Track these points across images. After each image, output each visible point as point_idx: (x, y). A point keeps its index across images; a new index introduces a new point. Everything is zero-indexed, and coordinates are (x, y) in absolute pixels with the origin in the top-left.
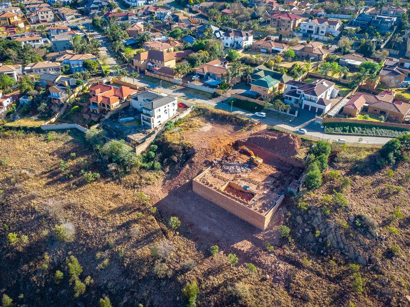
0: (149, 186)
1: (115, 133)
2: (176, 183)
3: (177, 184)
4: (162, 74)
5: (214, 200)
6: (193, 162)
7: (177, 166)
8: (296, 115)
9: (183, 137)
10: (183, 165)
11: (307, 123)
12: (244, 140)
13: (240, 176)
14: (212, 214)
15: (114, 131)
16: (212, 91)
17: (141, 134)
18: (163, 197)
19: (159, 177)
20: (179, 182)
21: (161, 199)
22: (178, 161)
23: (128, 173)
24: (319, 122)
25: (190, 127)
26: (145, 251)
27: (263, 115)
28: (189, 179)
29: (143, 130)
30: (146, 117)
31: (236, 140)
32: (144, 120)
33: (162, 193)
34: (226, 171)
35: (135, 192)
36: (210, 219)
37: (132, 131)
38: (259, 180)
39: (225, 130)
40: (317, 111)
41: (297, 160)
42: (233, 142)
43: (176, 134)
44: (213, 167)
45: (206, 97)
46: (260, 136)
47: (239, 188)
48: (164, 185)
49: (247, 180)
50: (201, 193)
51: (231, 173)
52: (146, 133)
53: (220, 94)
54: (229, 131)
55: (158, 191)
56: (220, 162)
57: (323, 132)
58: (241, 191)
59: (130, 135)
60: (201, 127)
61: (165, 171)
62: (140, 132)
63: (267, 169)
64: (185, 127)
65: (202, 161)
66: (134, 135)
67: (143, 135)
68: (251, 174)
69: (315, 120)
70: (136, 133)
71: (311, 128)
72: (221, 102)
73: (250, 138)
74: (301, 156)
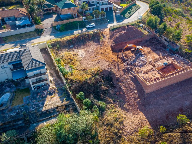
0: (124, 122)
1: (21, 122)
2: (132, 100)
3: (135, 100)
5: (164, 85)
6: (118, 79)
7: (110, 91)
8: (105, 17)
9: (83, 70)
10: (113, 86)
11: (114, 17)
12: (114, 44)
13: (150, 62)
14: (174, 93)
15: (15, 121)
16: (32, 29)
17: (49, 97)
18: (144, 117)
19: (116, 109)
20: (133, 97)
21: (146, 119)
22: (107, 86)
23: (96, 135)
24: (118, 14)
25: (71, 60)
27: (94, 25)
28: (135, 90)
29: (46, 92)
30: (34, 79)
31: (110, 47)
32: (33, 83)
33: (139, 116)
34: (142, 66)
35: (126, 138)
36: (177, 97)
37: (35, 103)
38: (157, 57)
39: (92, 46)
40: (109, 10)
41: (147, 35)
42: (111, 49)
43: (75, 72)
44: (131, 70)
45: (34, 36)
46: (117, 35)
47: (162, 67)
48: (127, 110)
49: (156, 61)
50: (153, 89)
51: (145, 64)
52: (53, 93)
53: (42, 29)
54: (96, 45)
55: (133, 118)
56: (128, 64)
57: (126, 18)
58: (164, 68)
59: (42, 107)
60: (76, 55)
61: (111, 102)
62: (46, 97)
63: (146, 50)
64: (68, 63)
65: (122, 73)
66: (45, 104)
67: (53, 96)
68: (149, 57)
69: (116, 14)
70: (44, 101)
71: (119, 19)
72: (51, 33)
73: (114, 41)
74: (146, 33)
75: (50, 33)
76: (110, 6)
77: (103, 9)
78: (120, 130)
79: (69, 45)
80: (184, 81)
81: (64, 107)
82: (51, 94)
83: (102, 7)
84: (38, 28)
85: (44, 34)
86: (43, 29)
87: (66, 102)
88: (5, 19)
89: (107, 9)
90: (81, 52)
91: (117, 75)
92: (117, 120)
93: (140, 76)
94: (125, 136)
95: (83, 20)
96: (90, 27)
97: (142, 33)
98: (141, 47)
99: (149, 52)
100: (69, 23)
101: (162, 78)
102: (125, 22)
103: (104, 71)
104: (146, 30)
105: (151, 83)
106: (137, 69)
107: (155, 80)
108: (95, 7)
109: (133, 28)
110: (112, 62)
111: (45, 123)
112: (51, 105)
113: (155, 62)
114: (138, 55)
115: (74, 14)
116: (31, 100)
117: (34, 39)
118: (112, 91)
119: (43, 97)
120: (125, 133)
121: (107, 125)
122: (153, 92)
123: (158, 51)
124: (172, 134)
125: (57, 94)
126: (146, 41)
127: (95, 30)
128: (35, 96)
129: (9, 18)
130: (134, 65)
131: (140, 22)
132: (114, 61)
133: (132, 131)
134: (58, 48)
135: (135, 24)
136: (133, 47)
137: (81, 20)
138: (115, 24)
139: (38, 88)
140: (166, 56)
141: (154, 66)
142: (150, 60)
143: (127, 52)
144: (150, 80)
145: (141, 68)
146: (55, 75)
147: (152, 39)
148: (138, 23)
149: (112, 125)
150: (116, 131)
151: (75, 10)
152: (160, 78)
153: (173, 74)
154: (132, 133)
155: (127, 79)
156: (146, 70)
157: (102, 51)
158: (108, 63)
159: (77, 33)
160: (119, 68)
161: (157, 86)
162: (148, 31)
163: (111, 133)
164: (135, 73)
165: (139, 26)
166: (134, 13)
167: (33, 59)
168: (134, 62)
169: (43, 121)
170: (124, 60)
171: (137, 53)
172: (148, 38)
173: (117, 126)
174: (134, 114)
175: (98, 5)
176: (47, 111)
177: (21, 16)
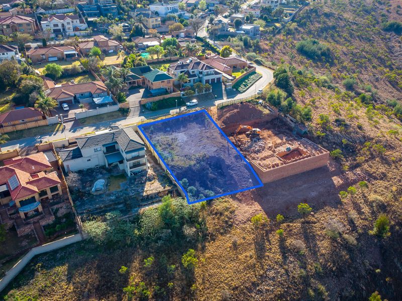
0: (236, 212)
1: (121, 206)
4: (16, 122)
5: (286, 174)
6: (228, 166)
8: (211, 91)
10: (222, 175)
11: (224, 92)
12: (223, 126)
13: (270, 147)
14: (299, 183)
15: (115, 204)
16: (115, 108)
17: (148, 183)
18: (260, 207)
19: (227, 199)
21: (262, 209)
22: (215, 175)
24: (229, 88)
26: (324, 246)
30: (132, 163)
32: (131, 168)
33: (253, 206)
34: (259, 151)
37: (134, 188)
38: (279, 141)
39: (195, 129)
40: (216, 82)
41: (268, 115)
42: (219, 132)
43: (176, 158)
44: (245, 157)
45: (118, 116)
46: (228, 115)
47: (285, 154)
48: (240, 201)
49: (277, 146)
50: (272, 178)
51: (263, 150)
52: (152, 179)
53: (128, 107)
54: (200, 128)
55: (247, 208)
56: (241, 150)
57: (240, 92)
58: (287, 155)
59: (143, 192)
60: (175, 139)
61: (221, 192)
62: (145, 183)
63: (265, 133)
64: (167, 148)
65: (233, 160)
66: (145, 189)
67: (153, 182)
68: (268, 141)
69: (226, 88)
70: (143, 187)
71: (231, 94)
72: (140, 113)
73: (223, 122)
74: (266, 111)
75: (138, 113)
76: (218, 76)
77: (207, 81)
78: (231, 219)
79: (166, 128)
80: (313, 171)
81: (166, 192)
82: (150, 180)
83: (206, 78)
84: (123, 107)
85: (131, 114)
86: (128, 109)
87: (168, 188)
88: (78, 96)
89: (213, 80)
90: (181, 136)
91: (228, 162)
92: (227, 209)
93: (256, 163)
94: (237, 225)
95: (181, 95)
96: (191, 104)
97: (261, 112)
98: (258, 130)
99: (269, 136)
100: (162, 100)
101: (282, 164)
102: (239, 98)
103: (211, 157)
104: (266, 108)
105: (268, 170)
106: (253, 155)
107: (273, 167)
108: (197, 78)
109: (249, 105)
110: (221, 147)
111: (147, 207)
112: (152, 190)
113: (276, 148)
114: (255, 139)
115: (169, 89)
116: (130, 185)
117: (119, 121)
118: (221, 181)
119: (141, 183)
120: (237, 223)
121: (216, 214)
122: (272, 182)
123: (281, 135)
124: (291, 224)
125: (157, 181)
126: (267, 122)
127: (198, 109)
128: (133, 181)
129: (82, 95)
130: (248, 151)
131: (258, 98)
132: (223, 146)
133: (245, 220)
134: (152, 131)
135: (252, 100)
136: (248, 130)
137: (178, 96)
138: (225, 101)
139: (135, 174)
140: (291, 140)
141: (274, 151)
142: (270, 145)
143: (240, 136)
144: (268, 166)
145: (257, 154)
146: (152, 161)
147: (275, 119)
148: (256, 99)
149: (221, 214)
150: (227, 219)
151: (170, 83)
152: (280, 164)
153: (296, 160)
154: (245, 222)
155: (239, 166)
156: (263, 156)
157: (208, 134)
158: (215, 149)
159: (174, 112)
160: (229, 155)
161: (277, 175)
162: (269, 110)
163: (221, 222)
164: (249, 160)
165: (257, 103)
166: (252, 85)
167: (131, 140)
168: (250, 147)
169: (144, 205)
170: (236, 146)
171: (254, 137)
172: (269, 119)
173: (227, 215)
174: (248, 205)
175: (201, 76)
176: (148, 196)
177: (99, 91)
